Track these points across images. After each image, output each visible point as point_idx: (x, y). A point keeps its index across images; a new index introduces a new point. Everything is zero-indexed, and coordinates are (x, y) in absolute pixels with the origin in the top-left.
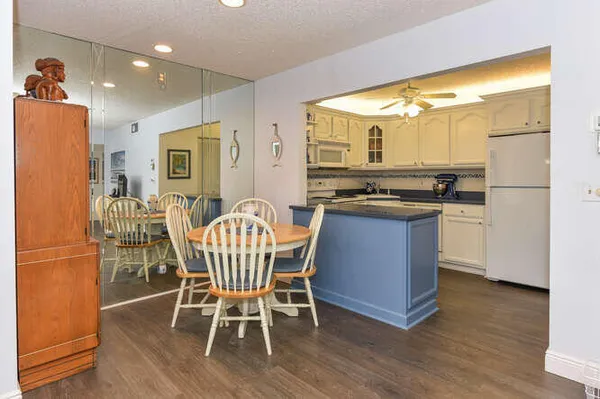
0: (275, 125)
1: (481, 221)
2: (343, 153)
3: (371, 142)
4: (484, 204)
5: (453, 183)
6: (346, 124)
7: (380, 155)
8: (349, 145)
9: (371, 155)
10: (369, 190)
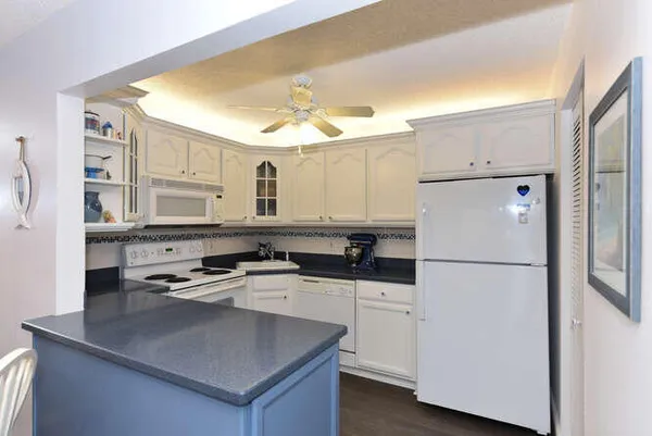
0: (21, 140)
1: (408, 308)
2: (208, 202)
3: (260, 184)
4: (414, 283)
5: (371, 246)
6: (217, 155)
7: (273, 204)
8: (221, 189)
9: (260, 204)
10: (262, 253)
